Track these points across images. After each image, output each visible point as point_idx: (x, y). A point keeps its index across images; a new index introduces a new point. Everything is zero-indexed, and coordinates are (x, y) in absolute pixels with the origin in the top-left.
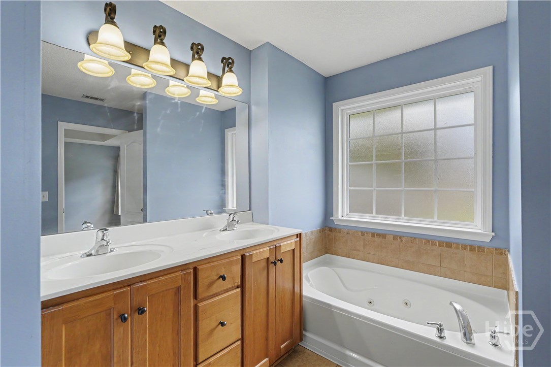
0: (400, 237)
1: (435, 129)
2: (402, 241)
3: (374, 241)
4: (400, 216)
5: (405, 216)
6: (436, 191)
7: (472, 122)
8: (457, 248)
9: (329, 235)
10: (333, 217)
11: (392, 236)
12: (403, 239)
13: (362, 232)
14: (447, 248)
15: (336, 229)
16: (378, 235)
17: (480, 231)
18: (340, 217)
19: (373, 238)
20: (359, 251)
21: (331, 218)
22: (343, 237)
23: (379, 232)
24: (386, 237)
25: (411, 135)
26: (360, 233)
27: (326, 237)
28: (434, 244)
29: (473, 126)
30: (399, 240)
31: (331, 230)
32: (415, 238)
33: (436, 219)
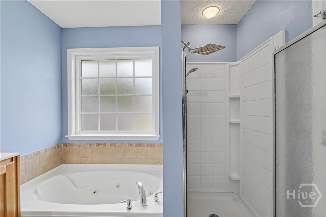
0: (114, 144)
1: (134, 77)
2: (115, 146)
3: (98, 149)
4: (115, 130)
5: (118, 130)
6: (134, 114)
7: (151, 76)
8: (144, 146)
9: (64, 149)
10: (67, 135)
11: (109, 144)
12: (116, 145)
13: (89, 144)
14: (140, 147)
15: (70, 144)
16: (101, 144)
17: (154, 135)
18: (73, 135)
19: (97, 147)
20: (88, 157)
21: (65, 136)
22: (76, 149)
23: (101, 142)
24: (105, 145)
25: (121, 79)
26: (88, 145)
27: (62, 151)
28: (133, 146)
29: (151, 78)
30: (114, 146)
31: (66, 145)
32: (123, 144)
33: (134, 131)
